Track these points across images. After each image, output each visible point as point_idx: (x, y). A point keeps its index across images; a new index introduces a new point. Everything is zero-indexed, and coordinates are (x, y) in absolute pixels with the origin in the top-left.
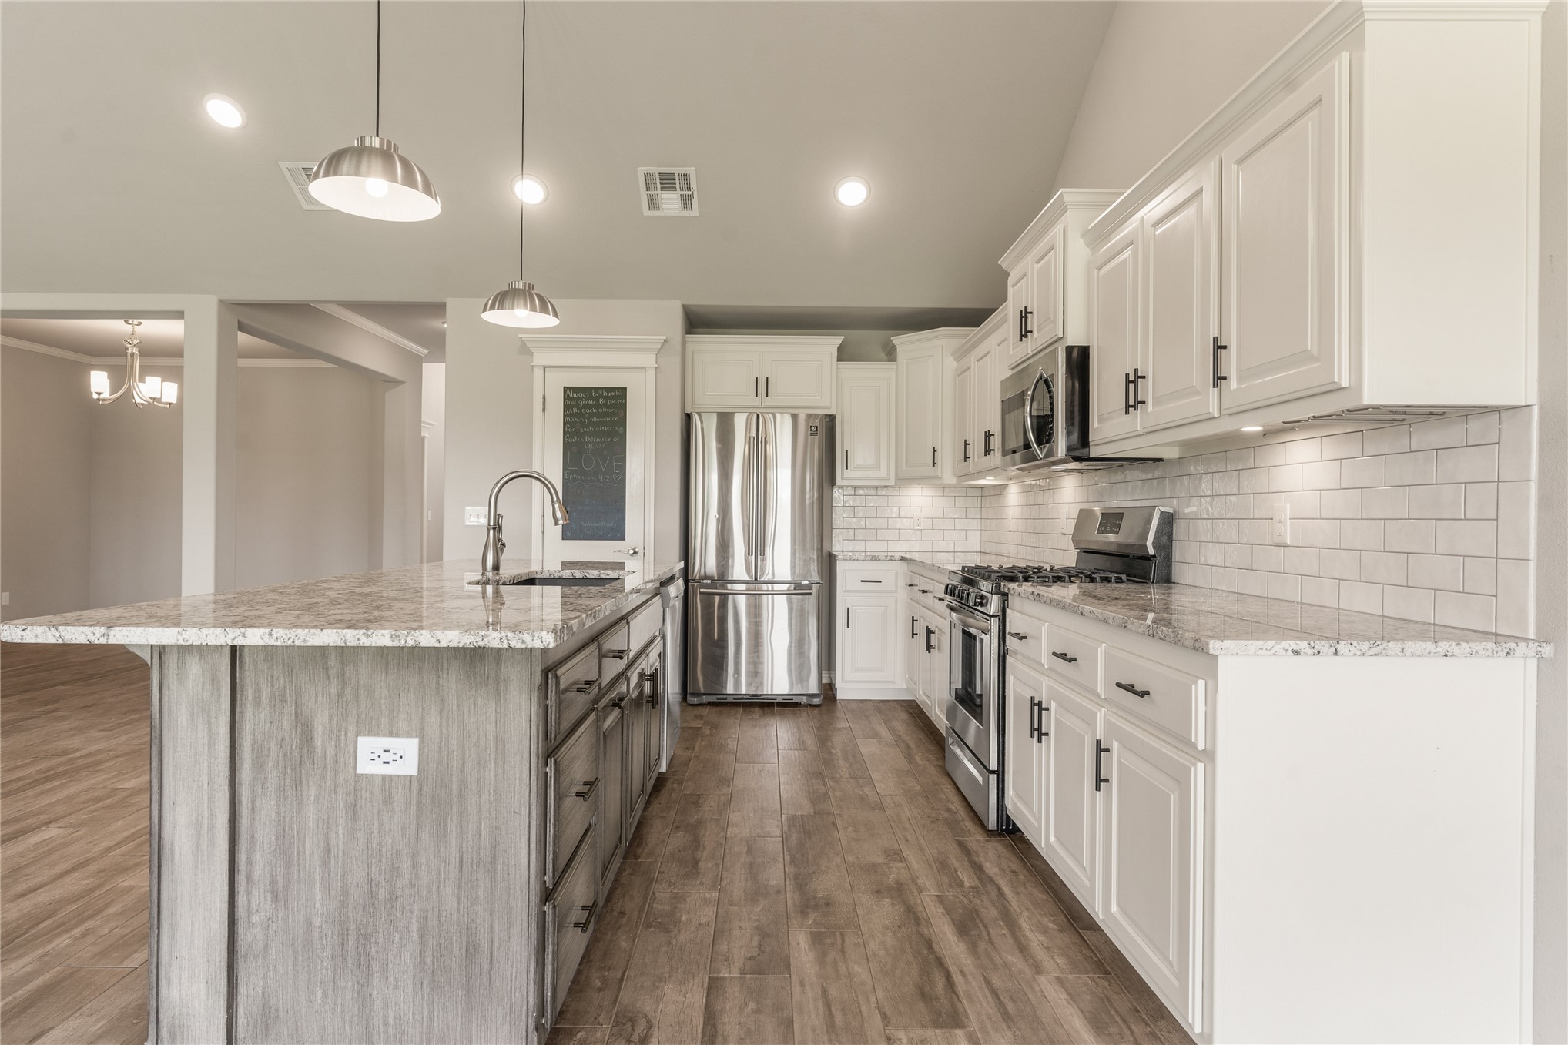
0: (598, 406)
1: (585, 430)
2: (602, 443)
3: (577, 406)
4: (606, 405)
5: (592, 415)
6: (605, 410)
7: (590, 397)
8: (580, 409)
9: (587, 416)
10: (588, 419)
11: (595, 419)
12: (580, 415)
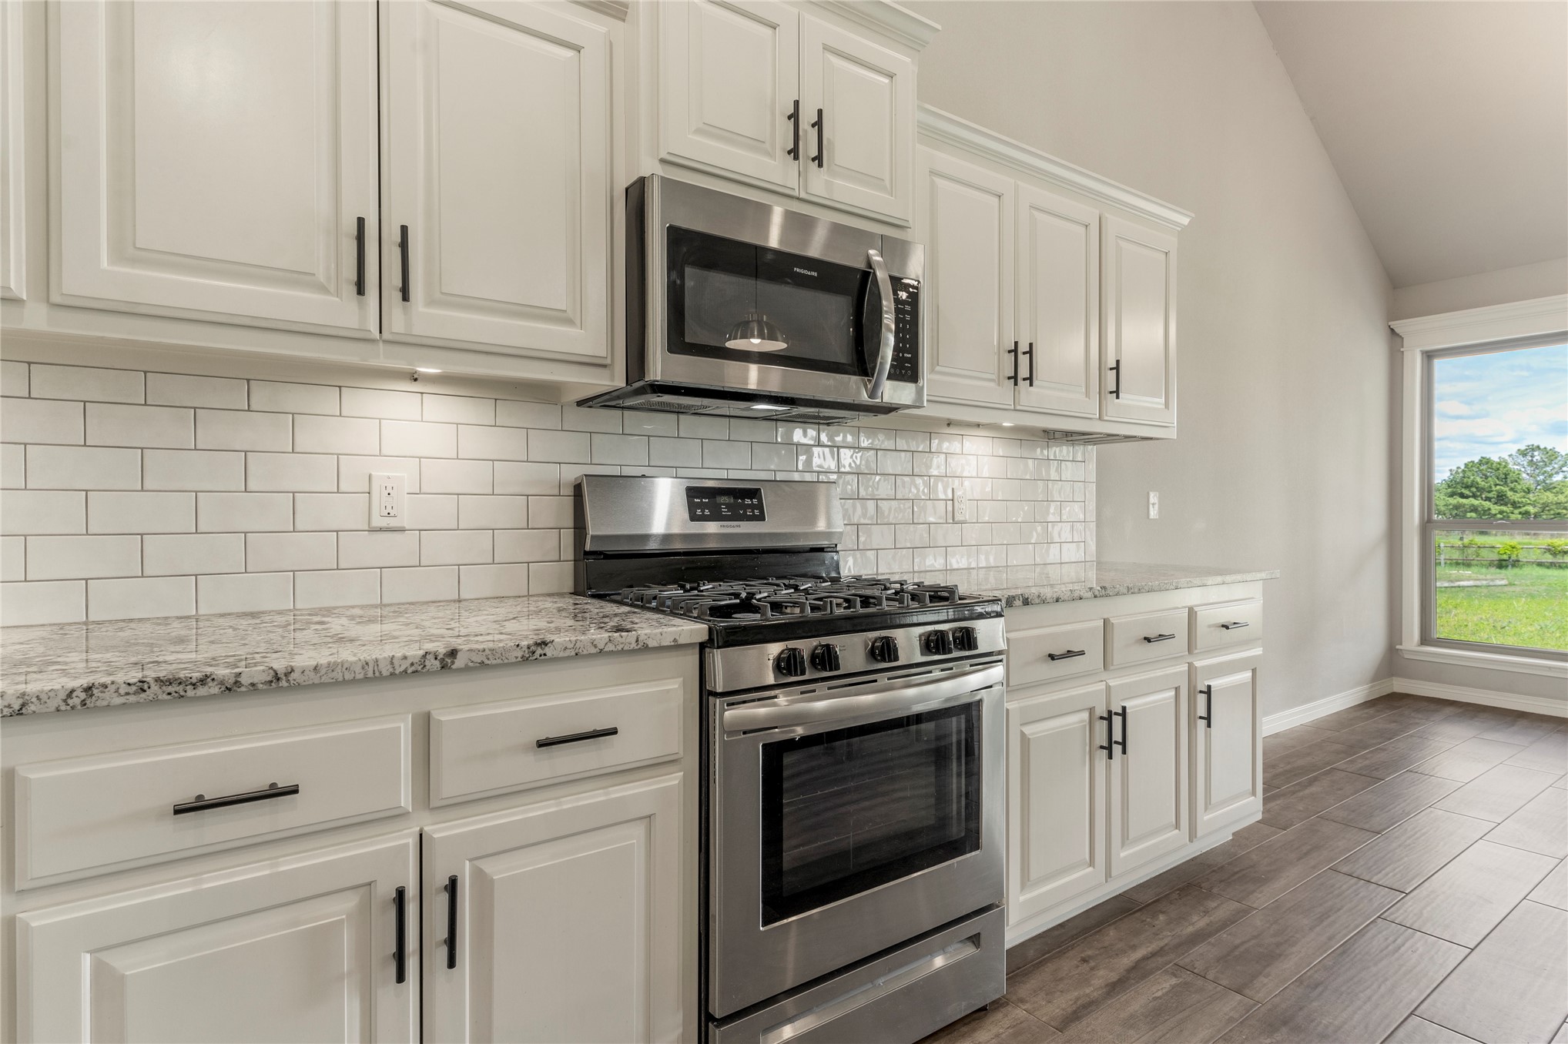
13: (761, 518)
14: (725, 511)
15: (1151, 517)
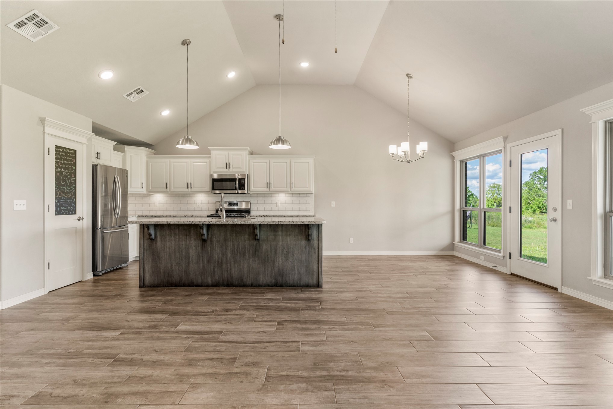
0: (66, 156)
1: (62, 166)
2: (68, 172)
3: (59, 154)
4: (69, 156)
5: (64, 160)
6: (69, 158)
7: (63, 152)
8: (60, 156)
9: (63, 160)
10: (63, 161)
11: (65, 162)
12: (60, 159)
13: (237, 206)
14: (232, 205)
15: (332, 206)
